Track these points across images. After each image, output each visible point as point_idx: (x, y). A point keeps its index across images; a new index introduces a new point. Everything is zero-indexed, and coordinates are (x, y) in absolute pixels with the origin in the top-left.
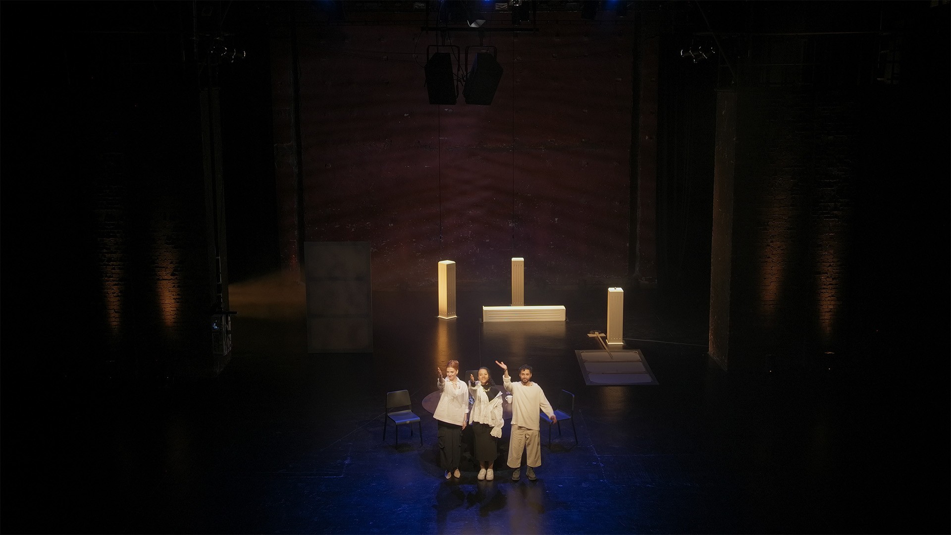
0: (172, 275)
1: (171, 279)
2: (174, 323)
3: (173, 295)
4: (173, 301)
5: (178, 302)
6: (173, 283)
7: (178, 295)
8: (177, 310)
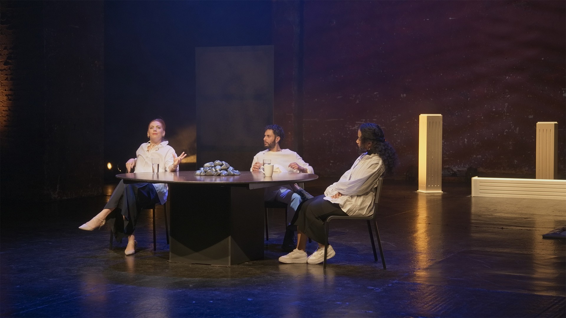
0: (6, 64)
1: (5, 69)
2: (5, 126)
3: (5, 90)
4: (5, 98)
5: (10, 100)
6: (6, 75)
7: (11, 90)
8: (9, 110)
